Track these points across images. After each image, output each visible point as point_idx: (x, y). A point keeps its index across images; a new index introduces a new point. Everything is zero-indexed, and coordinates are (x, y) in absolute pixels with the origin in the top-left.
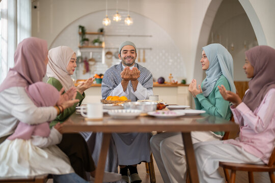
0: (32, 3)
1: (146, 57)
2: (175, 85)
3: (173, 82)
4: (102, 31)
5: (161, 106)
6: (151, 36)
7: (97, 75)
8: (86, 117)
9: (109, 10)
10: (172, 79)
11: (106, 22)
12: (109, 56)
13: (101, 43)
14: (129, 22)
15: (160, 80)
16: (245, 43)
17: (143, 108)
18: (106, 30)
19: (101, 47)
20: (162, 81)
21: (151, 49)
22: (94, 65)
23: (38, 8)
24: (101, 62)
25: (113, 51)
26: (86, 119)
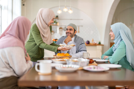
0: (22, 3)
1: (80, 30)
2: (95, 45)
3: (94, 43)
4: (57, 17)
5: (91, 61)
6: (82, 20)
7: (54, 40)
8: (39, 72)
9: (60, 6)
10: (94, 42)
11: (59, 12)
12: (61, 30)
13: (57, 23)
14: (71, 12)
15: (87, 42)
16: (131, 23)
17: (80, 63)
18: (59, 17)
19: (56, 25)
20: (88, 43)
21: (82, 26)
22: (53, 34)
23: (25, 6)
24: (57, 32)
25: (63, 27)
26: (39, 74)
